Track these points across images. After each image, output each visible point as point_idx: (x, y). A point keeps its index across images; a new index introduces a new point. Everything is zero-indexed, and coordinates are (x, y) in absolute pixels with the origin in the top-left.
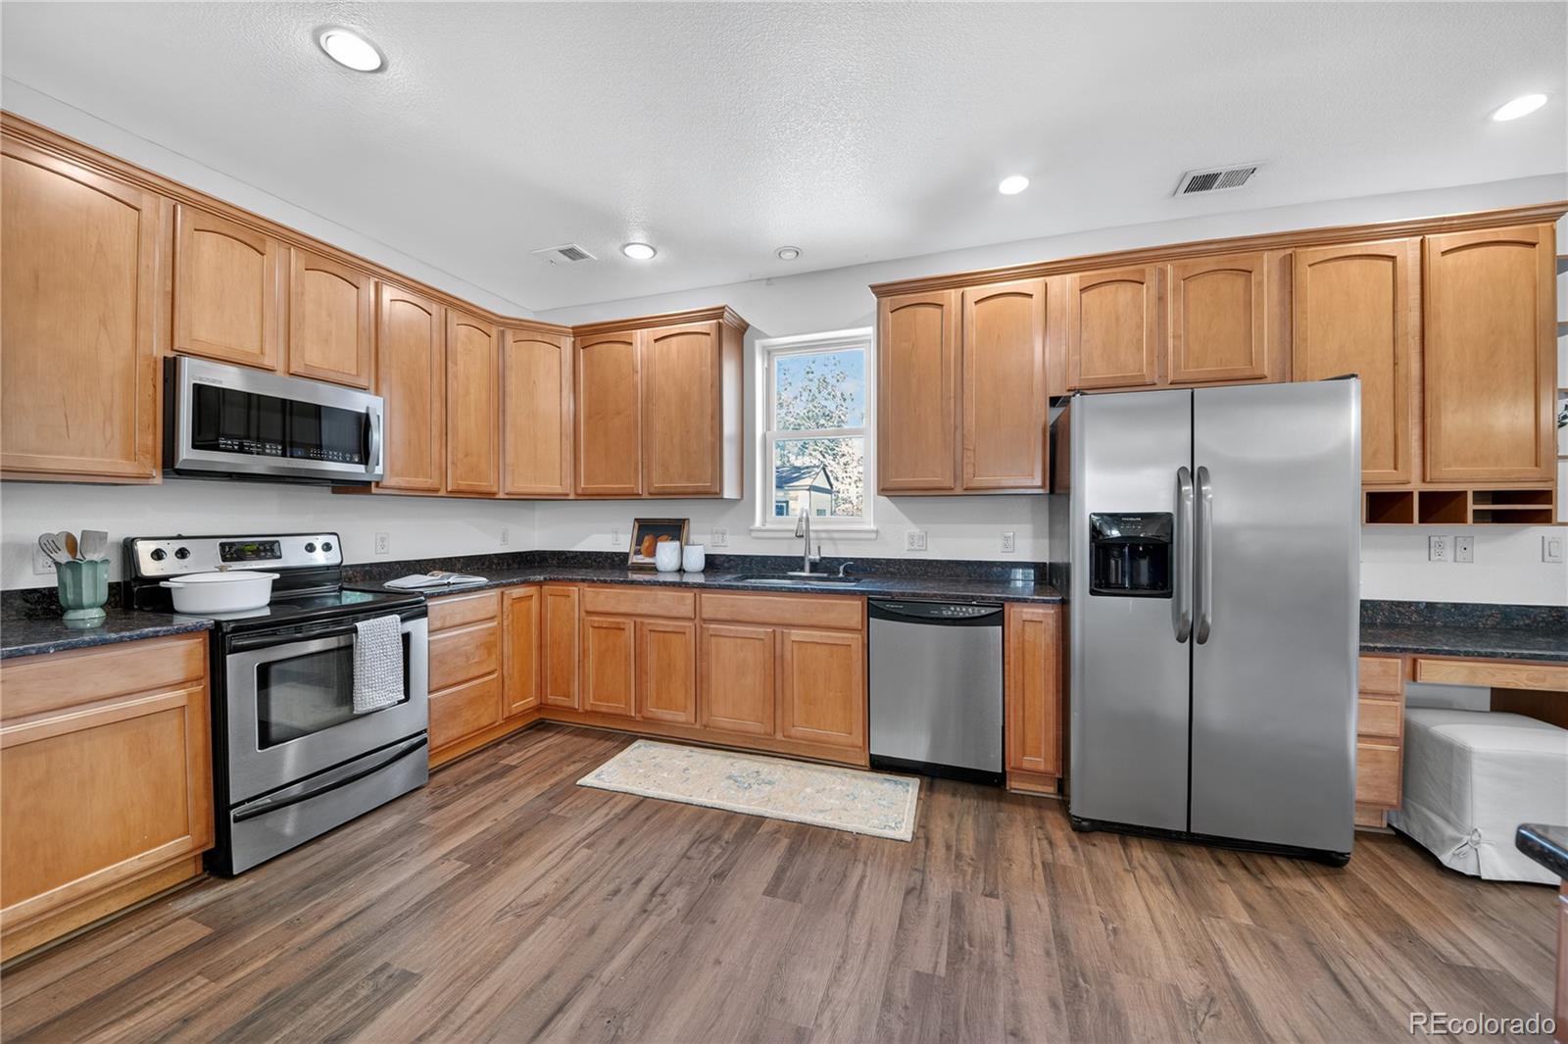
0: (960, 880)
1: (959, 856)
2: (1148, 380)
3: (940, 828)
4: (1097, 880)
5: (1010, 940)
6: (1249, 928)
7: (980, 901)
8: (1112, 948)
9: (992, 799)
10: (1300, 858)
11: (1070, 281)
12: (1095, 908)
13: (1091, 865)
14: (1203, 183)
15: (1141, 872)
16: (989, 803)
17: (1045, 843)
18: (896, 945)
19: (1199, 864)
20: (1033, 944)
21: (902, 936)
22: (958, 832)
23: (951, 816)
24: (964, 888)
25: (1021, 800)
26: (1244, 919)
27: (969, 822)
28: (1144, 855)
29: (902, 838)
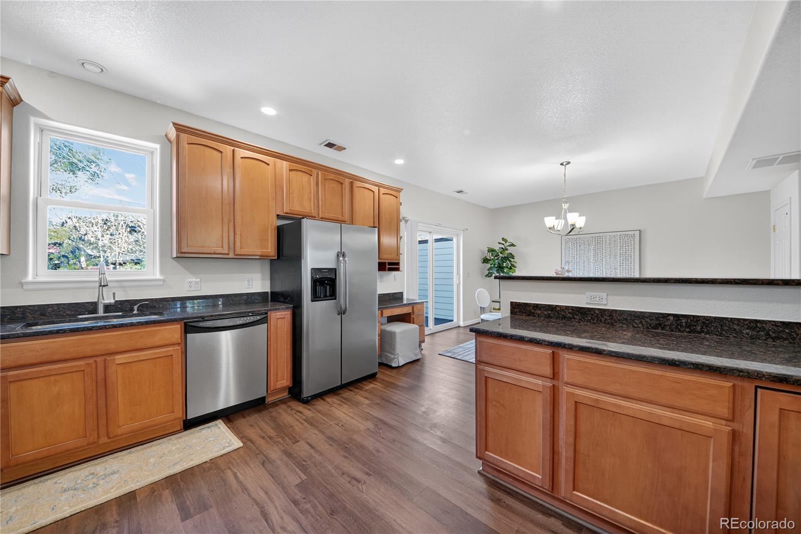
0: (280, 445)
1: (271, 438)
2: (313, 215)
3: (252, 433)
4: (324, 414)
5: (317, 451)
6: (371, 403)
7: (295, 447)
8: (345, 430)
9: (264, 410)
10: (366, 379)
11: (285, 164)
12: (332, 423)
13: (319, 412)
14: (330, 145)
15: (335, 405)
16: (264, 412)
17: (298, 414)
18: (279, 484)
19: (347, 394)
20: (324, 446)
21: (278, 480)
22: (261, 429)
23: (251, 426)
24: (284, 447)
25: (275, 404)
26: (367, 402)
27: (262, 424)
28: (330, 399)
29: (238, 447)
